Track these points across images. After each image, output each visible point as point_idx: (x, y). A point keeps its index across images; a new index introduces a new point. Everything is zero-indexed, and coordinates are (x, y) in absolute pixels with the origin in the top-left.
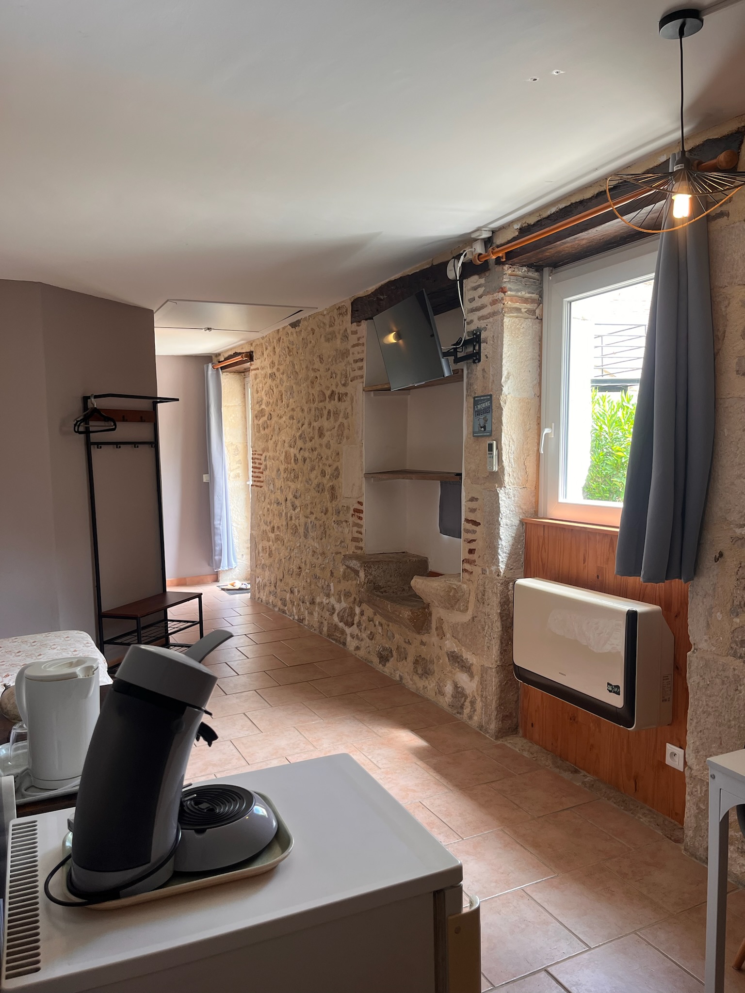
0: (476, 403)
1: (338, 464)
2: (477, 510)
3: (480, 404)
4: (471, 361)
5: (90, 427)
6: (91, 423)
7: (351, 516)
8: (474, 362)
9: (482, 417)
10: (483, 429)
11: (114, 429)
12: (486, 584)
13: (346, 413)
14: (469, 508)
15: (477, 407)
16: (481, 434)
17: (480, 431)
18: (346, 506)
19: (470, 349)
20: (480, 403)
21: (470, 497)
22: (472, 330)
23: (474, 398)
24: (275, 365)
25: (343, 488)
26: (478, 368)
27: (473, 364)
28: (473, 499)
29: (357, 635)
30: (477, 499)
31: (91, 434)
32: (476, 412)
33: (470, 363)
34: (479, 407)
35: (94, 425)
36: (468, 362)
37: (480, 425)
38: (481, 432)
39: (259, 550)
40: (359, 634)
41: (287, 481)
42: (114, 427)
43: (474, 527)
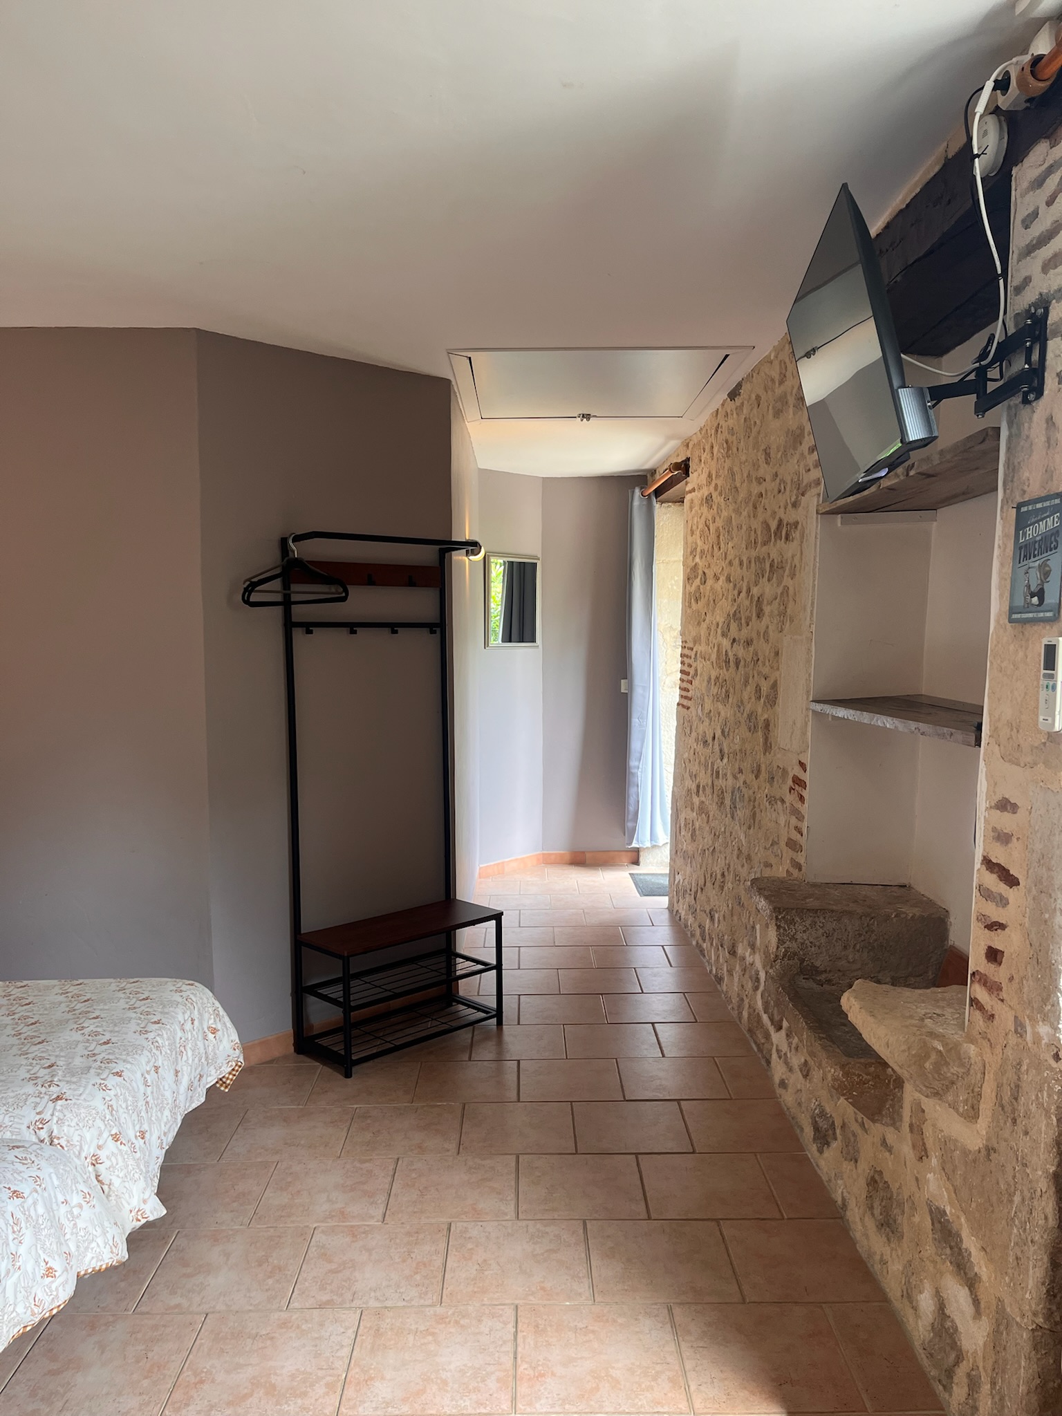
0: (1021, 523)
1: (777, 673)
2: (1014, 839)
3: (1033, 524)
4: (1017, 399)
5: (292, 595)
6: (294, 587)
7: (788, 790)
8: (1026, 401)
9: (1037, 564)
10: (1035, 600)
11: (344, 599)
12: (1024, 1068)
13: (793, 566)
14: (994, 829)
15: (1024, 534)
16: (1031, 615)
17: (1028, 608)
18: (782, 767)
19: (1019, 364)
20: (1033, 520)
21: (998, 797)
22: (1026, 307)
23: (1018, 508)
24: (712, 479)
25: (780, 728)
26: (1036, 417)
27: (1022, 406)
28: (1005, 805)
29: (785, 1054)
30: (1014, 808)
31: (293, 606)
32: (1021, 548)
33: (1016, 405)
34: (1030, 532)
35: (300, 591)
36: (1012, 403)
37: (1029, 586)
38: (1031, 608)
39: (680, 824)
40: (789, 1055)
41: (717, 701)
42: (344, 595)
43: (1002, 888)
